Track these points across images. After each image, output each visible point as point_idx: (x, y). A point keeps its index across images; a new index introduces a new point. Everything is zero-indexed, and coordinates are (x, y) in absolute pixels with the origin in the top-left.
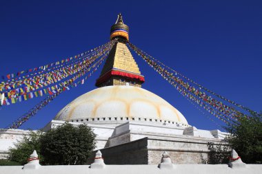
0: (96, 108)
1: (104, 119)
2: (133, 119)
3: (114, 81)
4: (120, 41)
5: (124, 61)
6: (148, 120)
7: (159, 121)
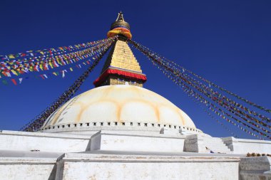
0: (82, 111)
1: (88, 124)
2: (124, 124)
3: (111, 80)
4: (120, 39)
5: (123, 59)
6: (142, 125)
7: (156, 125)
